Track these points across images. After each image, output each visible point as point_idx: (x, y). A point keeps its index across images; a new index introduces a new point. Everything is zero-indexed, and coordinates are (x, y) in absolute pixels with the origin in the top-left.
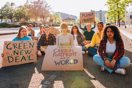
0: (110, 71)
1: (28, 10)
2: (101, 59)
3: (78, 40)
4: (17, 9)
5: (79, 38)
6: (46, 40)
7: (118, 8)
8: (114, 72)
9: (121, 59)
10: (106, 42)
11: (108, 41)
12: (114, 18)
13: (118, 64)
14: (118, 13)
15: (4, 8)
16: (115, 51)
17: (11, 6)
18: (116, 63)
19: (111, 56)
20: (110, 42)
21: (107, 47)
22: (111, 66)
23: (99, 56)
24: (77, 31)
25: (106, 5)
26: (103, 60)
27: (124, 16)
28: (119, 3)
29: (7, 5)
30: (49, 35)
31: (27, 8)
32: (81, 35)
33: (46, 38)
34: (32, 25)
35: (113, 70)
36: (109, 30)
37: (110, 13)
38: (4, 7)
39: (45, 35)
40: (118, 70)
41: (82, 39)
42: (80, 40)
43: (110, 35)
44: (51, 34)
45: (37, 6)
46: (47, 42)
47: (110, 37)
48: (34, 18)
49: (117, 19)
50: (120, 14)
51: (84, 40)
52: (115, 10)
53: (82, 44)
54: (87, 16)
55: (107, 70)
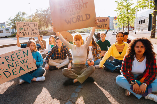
0: (139, 97)
1: (38, 19)
2: (126, 82)
3: (93, 52)
4: (28, 18)
5: (95, 50)
6: (58, 53)
7: (128, 13)
8: (143, 98)
9: (154, 82)
10: (133, 59)
11: (135, 58)
12: (122, 24)
13: (149, 89)
14: (128, 19)
15: (16, 18)
16: (145, 72)
17: (22, 16)
18: (147, 87)
19: (138, 75)
20: (138, 60)
21: (134, 66)
22: (141, 91)
23: (124, 78)
24: (92, 43)
25: (116, 11)
26: (130, 83)
27: (132, 22)
28: (129, 8)
29: (19, 15)
30: (61, 47)
31: (38, 16)
32: (97, 47)
33: (58, 51)
34: (42, 35)
35: (142, 95)
36: (140, 44)
37: (119, 19)
38: (16, 16)
39: (57, 47)
40: (149, 96)
41: (98, 51)
42: (95, 53)
43: (140, 52)
44: (63, 46)
45: (47, 15)
46: (59, 55)
47: (139, 54)
48: (46, 26)
49: (126, 25)
50: (130, 19)
51: (100, 53)
52: (125, 16)
53: (97, 57)
54: (101, 21)
55: (135, 95)
